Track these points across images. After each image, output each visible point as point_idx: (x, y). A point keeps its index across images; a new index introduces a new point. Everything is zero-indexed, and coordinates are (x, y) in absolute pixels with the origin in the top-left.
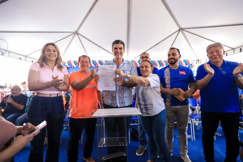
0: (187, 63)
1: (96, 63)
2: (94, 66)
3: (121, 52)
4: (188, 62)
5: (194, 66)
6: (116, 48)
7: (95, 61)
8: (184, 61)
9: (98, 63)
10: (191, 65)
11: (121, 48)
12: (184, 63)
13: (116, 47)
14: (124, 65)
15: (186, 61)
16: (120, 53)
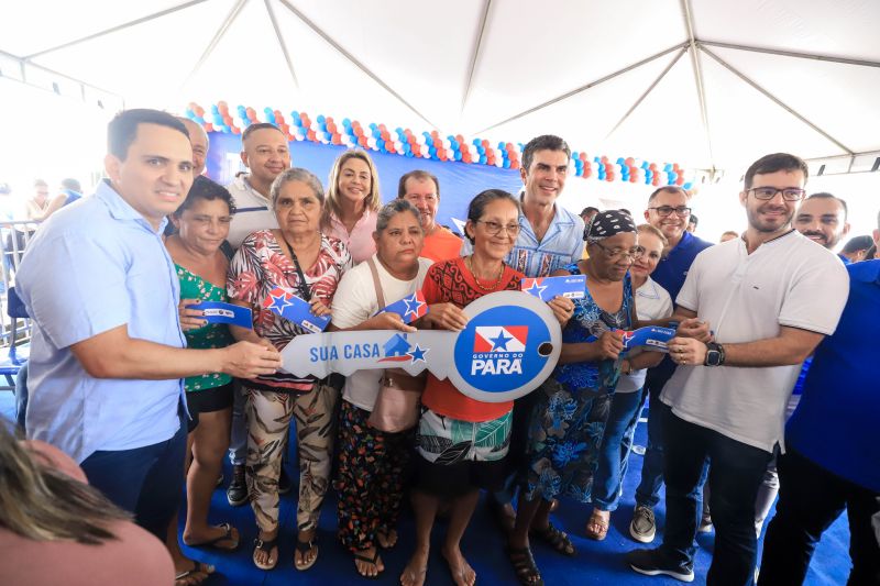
0: (676, 178)
1: (334, 128)
2: (325, 142)
3: (561, 184)
4: (680, 172)
5: (696, 193)
6: (544, 167)
7: (331, 120)
8: (667, 167)
9: (341, 129)
10: (688, 186)
11: (561, 169)
12: (666, 174)
13: (546, 163)
14: (559, 231)
15: (672, 169)
16: (556, 185)
